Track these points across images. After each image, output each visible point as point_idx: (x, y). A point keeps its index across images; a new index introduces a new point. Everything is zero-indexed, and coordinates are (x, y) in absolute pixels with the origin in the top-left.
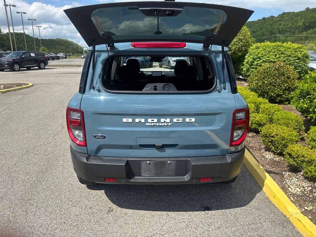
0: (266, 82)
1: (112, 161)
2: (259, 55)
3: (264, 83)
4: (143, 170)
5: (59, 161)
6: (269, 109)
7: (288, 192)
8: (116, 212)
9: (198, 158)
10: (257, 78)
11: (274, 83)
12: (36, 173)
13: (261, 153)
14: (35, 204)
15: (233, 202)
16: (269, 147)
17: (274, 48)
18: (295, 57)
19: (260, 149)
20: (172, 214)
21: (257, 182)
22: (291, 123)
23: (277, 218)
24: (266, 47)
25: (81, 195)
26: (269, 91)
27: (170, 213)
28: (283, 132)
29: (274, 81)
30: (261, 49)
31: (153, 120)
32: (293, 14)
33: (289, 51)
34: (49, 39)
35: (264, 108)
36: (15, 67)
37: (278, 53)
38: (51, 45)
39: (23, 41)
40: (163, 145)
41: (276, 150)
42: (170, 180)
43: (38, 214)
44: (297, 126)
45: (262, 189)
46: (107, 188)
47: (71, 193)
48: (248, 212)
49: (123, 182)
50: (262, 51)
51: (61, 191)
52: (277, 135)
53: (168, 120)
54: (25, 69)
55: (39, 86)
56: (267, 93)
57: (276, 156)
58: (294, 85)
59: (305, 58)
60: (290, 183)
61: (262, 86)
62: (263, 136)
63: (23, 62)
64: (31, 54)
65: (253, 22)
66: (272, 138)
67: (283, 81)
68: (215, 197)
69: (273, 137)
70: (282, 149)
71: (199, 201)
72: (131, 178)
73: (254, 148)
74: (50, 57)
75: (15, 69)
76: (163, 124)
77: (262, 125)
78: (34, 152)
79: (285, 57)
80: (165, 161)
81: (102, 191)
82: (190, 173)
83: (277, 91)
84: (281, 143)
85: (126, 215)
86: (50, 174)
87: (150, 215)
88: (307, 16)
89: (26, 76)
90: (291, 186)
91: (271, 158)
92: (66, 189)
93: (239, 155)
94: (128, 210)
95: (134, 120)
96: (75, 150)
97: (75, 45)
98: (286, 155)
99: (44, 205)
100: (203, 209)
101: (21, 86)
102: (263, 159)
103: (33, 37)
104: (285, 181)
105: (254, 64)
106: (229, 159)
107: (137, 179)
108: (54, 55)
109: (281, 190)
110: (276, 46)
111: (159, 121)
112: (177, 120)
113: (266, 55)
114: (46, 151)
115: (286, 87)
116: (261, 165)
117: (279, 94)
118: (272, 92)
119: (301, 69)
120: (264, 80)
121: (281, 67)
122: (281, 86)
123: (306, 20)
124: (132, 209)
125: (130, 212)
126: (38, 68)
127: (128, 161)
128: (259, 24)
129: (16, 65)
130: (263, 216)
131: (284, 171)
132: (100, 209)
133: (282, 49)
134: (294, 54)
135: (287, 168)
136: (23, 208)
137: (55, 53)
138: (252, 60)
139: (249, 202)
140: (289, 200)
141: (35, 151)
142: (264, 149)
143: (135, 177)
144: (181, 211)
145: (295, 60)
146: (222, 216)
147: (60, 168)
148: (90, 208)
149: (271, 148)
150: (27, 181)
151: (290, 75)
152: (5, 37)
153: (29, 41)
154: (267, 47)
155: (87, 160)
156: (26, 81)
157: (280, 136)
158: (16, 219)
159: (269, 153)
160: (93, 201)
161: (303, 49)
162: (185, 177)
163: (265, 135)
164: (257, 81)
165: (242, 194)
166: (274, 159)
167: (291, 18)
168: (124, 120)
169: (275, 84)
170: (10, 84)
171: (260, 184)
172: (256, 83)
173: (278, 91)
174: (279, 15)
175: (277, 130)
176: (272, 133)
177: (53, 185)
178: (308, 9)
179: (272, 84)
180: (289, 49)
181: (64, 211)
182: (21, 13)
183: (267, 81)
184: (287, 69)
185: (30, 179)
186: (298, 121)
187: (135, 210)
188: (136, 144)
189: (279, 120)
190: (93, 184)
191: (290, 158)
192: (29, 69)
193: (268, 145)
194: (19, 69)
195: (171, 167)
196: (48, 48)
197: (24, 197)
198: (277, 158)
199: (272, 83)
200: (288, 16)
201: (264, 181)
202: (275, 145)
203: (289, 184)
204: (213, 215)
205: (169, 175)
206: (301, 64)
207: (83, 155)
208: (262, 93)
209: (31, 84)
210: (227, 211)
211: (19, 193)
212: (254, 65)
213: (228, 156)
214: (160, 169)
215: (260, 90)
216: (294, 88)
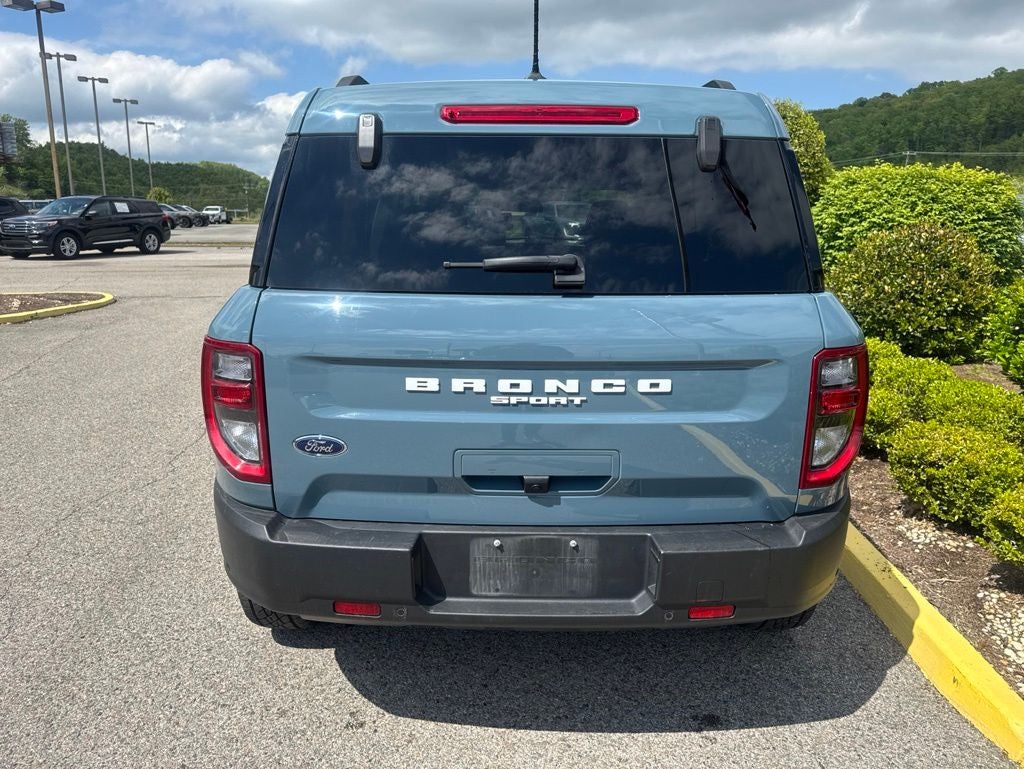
0: (886, 287)
1: (363, 536)
2: (857, 204)
3: (879, 291)
4: (475, 572)
5: (182, 544)
6: (909, 374)
7: (1005, 663)
8: (376, 731)
9: (681, 531)
10: (856, 276)
11: (916, 291)
12: (100, 583)
13: (889, 525)
14: (85, 697)
15: (805, 698)
16: (920, 502)
17: (907, 182)
18: (979, 212)
19: (885, 511)
20: (582, 741)
21: (884, 627)
22: (993, 418)
23: (974, 761)
24: (880, 180)
25: (249, 665)
26: (899, 318)
27: (573, 735)
28: (971, 449)
29: (914, 286)
30: (864, 187)
31: (517, 386)
32: (956, 89)
33: (958, 192)
34: (178, 165)
35: (891, 369)
36: (63, 244)
37: (920, 199)
38: (182, 183)
39: (96, 168)
40: (551, 478)
41: (945, 512)
42: (577, 613)
43: (92, 732)
44: (1012, 429)
45: (905, 652)
46: (345, 642)
47: (214, 658)
48: (862, 735)
49: (403, 616)
50: (866, 191)
51: (179, 651)
52: (950, 459)
53: (572, 385)
54: (97, 251)
55: (138, 302)
56: (893, 325)
57: (946, 535)
58: (983, 297)
59: (1012, 215)
60: (1010, 632)
61: (875, 303)
62: (899, 462)
63: (90, 230)
64: (117, 205)
65: (825, 111)
66: (932, 471)
67: (947, 285)
68: (736, 681)
69: (932, 464)
70: (971, 509)
71: (677, 691)
72: (431, 603)
73: (865, 508)
74: (179, 217)
75: (65, 251)
76: (553, 400)
77: (888, 427)
78: (100, 513)
79: (945, 210)
80: (559, 540)
81: (326, 650)
82: (652, 587)
83: (927, 318)
84: (966, 486)
85: (411, 742)
86: (146, 587)
87: (501, 743)
88: (999, 96)
89: (96, 274)
90: (1013, 643)
91: (928, 541)
92: (198, 642)
93: (833, 519)
94: (419, 722)
95: (445, 385)
96: (228, 497)
97: (260, 183)
98: (989, 530)
99: (116, 701)
100: (694, 724)
101: (79, 301)
102: (900, 543)
103: (128, 156)
104: (989, 624)
105: (840, 234)
106: (797, 535)
107: (455, 607)
108: (188, 211)
109: (978, 655)
110: (913, 177)
111: (539, 389)
112: (606, 386)
113: (881, 205)
114: (141, 510)
115: (957, 305)
116: (897, 566)
117: (932, 327)
118: (909, 321)
119: (998, 252)
120: (880, 283)
121: (935, 239)
122: (938, 303)
123: (998, 106)
124: (432, 720)
125: (426, 729)
126: (138, 249)
127: (421, 536)
128: (847, 117)
129: (68, 241)
130: (921, 753)
131: (982, 586)
132: (318, 718)
133: (934, 187)
134: (974, 201)
135: (989, 575)
136: (39, 710)
137: (196, 205)
138: (834, 221)
139: (864, 700)
140: (1014, 693)
141: (104, 507)
142: (899, 508)
143: (447, 599)
144: (614, 731)
145: (979, 219)
146: (768, 752)
147: (181, 566)
148: (282, 713)
149: (929, 504)
150: (65, 610)
151: (970, 264)
152: (41, 158)
153: (115, 169)
154: (884, 179)
155: (272, 534)
156: (95, 287)
157: (961, 461)
158: (8, 752)
159: (920, 523)
160: (293, 687)
161: (1003, 187)
162: (633, 601)
163: (904, 457)
164: (855, 287)
165: (835, 668)
166: (941, 544)
167: (949, 100)
168: (412, 384)
169: (918, 296)
170: (43, 296)
171: (895, 632)
172: (854, 293)
173: (929, 319)
174: (909, 91)
175: (948, 439)
176: (930, 452)
177: (153, 628)
178: (1002, 73)
179: (909, 294)
180: (959, 184)
181: (184, 725)
182: (93, 79)
183: (891, 284)
184: (956, 246)
185: (75, 607)
186: (1016, 412)
187: (445, 725)
188: (450, 475)
189: (947, 409)
190: (295, 625)
191: (1003, 539)
192: (108, 252)
193: (914, 494)
194: (78, 251)
195: (582, 561)
196: (174, 193)
197: (48, 669)
198: (951, 542)
199: (907, 292)
200: (940, 94)
201: (913, 623)
202: (945, 494)
203: (1004, 636)
204: (731, 746)
205: (572, 592)
206: (999, 236)
207: (259, 512)
208: (876, 326)
209: (108, 297)
210: (785, 730)
211: (32, 653)
212: (842, 238)
213: (792, 525)
214: (541, 569)
215: (869, 315)
216: (983, 307)
